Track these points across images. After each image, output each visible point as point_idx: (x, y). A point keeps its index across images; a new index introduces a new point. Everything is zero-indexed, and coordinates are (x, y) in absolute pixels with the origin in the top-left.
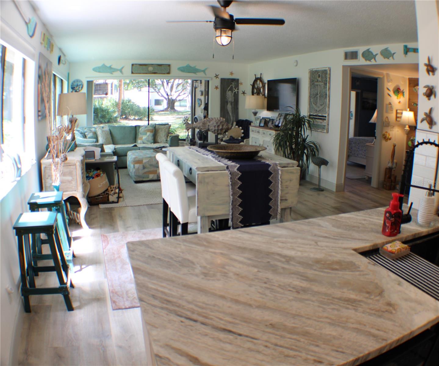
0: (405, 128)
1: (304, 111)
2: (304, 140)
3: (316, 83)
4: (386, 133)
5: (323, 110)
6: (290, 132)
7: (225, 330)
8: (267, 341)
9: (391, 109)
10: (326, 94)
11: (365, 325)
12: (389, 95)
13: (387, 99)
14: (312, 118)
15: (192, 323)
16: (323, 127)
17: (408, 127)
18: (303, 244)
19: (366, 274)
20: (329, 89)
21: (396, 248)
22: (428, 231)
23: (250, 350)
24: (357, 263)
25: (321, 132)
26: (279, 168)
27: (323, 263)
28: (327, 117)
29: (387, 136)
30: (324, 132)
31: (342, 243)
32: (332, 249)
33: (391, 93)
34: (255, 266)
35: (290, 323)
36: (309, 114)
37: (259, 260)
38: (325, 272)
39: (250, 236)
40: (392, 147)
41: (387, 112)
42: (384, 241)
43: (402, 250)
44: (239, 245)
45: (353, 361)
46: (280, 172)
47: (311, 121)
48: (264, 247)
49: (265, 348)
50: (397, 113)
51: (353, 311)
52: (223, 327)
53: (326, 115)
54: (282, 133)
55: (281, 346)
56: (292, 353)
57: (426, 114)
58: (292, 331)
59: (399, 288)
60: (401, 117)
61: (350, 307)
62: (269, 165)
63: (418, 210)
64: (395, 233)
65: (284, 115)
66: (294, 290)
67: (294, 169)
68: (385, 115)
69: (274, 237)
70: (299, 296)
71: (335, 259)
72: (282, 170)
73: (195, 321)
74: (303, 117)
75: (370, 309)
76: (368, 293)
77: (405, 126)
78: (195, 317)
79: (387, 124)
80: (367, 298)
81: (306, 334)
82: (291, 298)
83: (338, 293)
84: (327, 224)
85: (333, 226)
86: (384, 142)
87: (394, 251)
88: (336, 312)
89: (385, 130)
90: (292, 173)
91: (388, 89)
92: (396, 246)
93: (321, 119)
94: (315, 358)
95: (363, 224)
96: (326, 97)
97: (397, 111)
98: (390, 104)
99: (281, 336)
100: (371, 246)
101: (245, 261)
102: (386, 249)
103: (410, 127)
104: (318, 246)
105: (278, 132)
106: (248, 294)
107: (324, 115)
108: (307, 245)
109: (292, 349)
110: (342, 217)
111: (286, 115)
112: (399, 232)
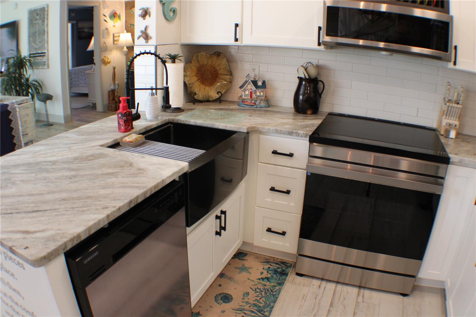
0: (123, 49)
1: (25, 52)
2: (27, 80)
3: (34, 22)
4: (104, 58)
5: (43, 47)
6: (14, 75)
7: (34, 211)
8: (65, 208)
9: (108, 33)
10: (45, 31)
11: (127, 183)
12: (105, 21)
13: (104, 25)
14: (33, 57)
15: (10, 215)
16: (44, 64)
17: (126, 48)
18: (60, 151)
19: (115, 158)
20: (47, 25)
21: (133, 138)
22: (158, 124)
23: (56, 215)
24: (105, 153)
25: (43, 68)
26: (16, 106)
27: (80, 158)
28: (46, 53)
29: (106, 60)
30: (45, 68)
31: (89, 144)
32: (83, 149)
33: (108, 19)
34: (32, 173)
35: (75, 195)
36: (29, 53)
37: (33, 169)
38: (84, 163)
39: (17, 157)
40: (112, 70)
41: (103, 38)
42: (122, 136)
43: (138, 139)
44: (12, 164)
45: (128, 202)
46: (18, 110)
47: (31, 60)
48: (31, 160)
49: (66, 212)
50: (114, 36)
51: (115, 178)
52: (32, 210)
53: (46, 51)
54: (6, 78)
55: (76, 208)
56: (85, 209)
57: (142, 32)
58: (79, 198)
59: (144, 160)
60: (118, 40)
61: (112, 177)
62: (7, 105)
63: (145, 112)
64: (129, 129)
65: (5, 60)
66: (67, 178)
67: (28, 104)
68: (102, 40)
69: (36, 153)
70: (73, 180)
71: (88, 154)
72: (20, 107)
73: (12, 213)
74: (24, 58)
75: (127, 175)
76: (121, 167)
77: (123, 48)
78: (9, 211)
79: (105, 49)
80: (122, 170)
81: (89, 197)
82: (68, 182)
83: (99, 172)
84: (73, 135)
85: (78, 135)
86: (103, 66)
87: (132, 140)
88: (103, 182)
89: (104, 55)
90: (27, 108)
91: (104, 16)
92: (132, 137)
93: (41, 56)
94: (103, 207)
95: (101, 129)
96: (44, 34)
97: (114, 35)
98: (107, 29)
99: (73, 203)
100: (112, 141)
101: (23, 172)
102: (125, 141)
103: (128, 48)
104: (72, 150)
105: (3, 77)
106: (37, 189)
107: (44, 51)
108: (63, 151)
109: (84, 207)
110: (82, 128)
111: (8, 59)
112: (132, 128)
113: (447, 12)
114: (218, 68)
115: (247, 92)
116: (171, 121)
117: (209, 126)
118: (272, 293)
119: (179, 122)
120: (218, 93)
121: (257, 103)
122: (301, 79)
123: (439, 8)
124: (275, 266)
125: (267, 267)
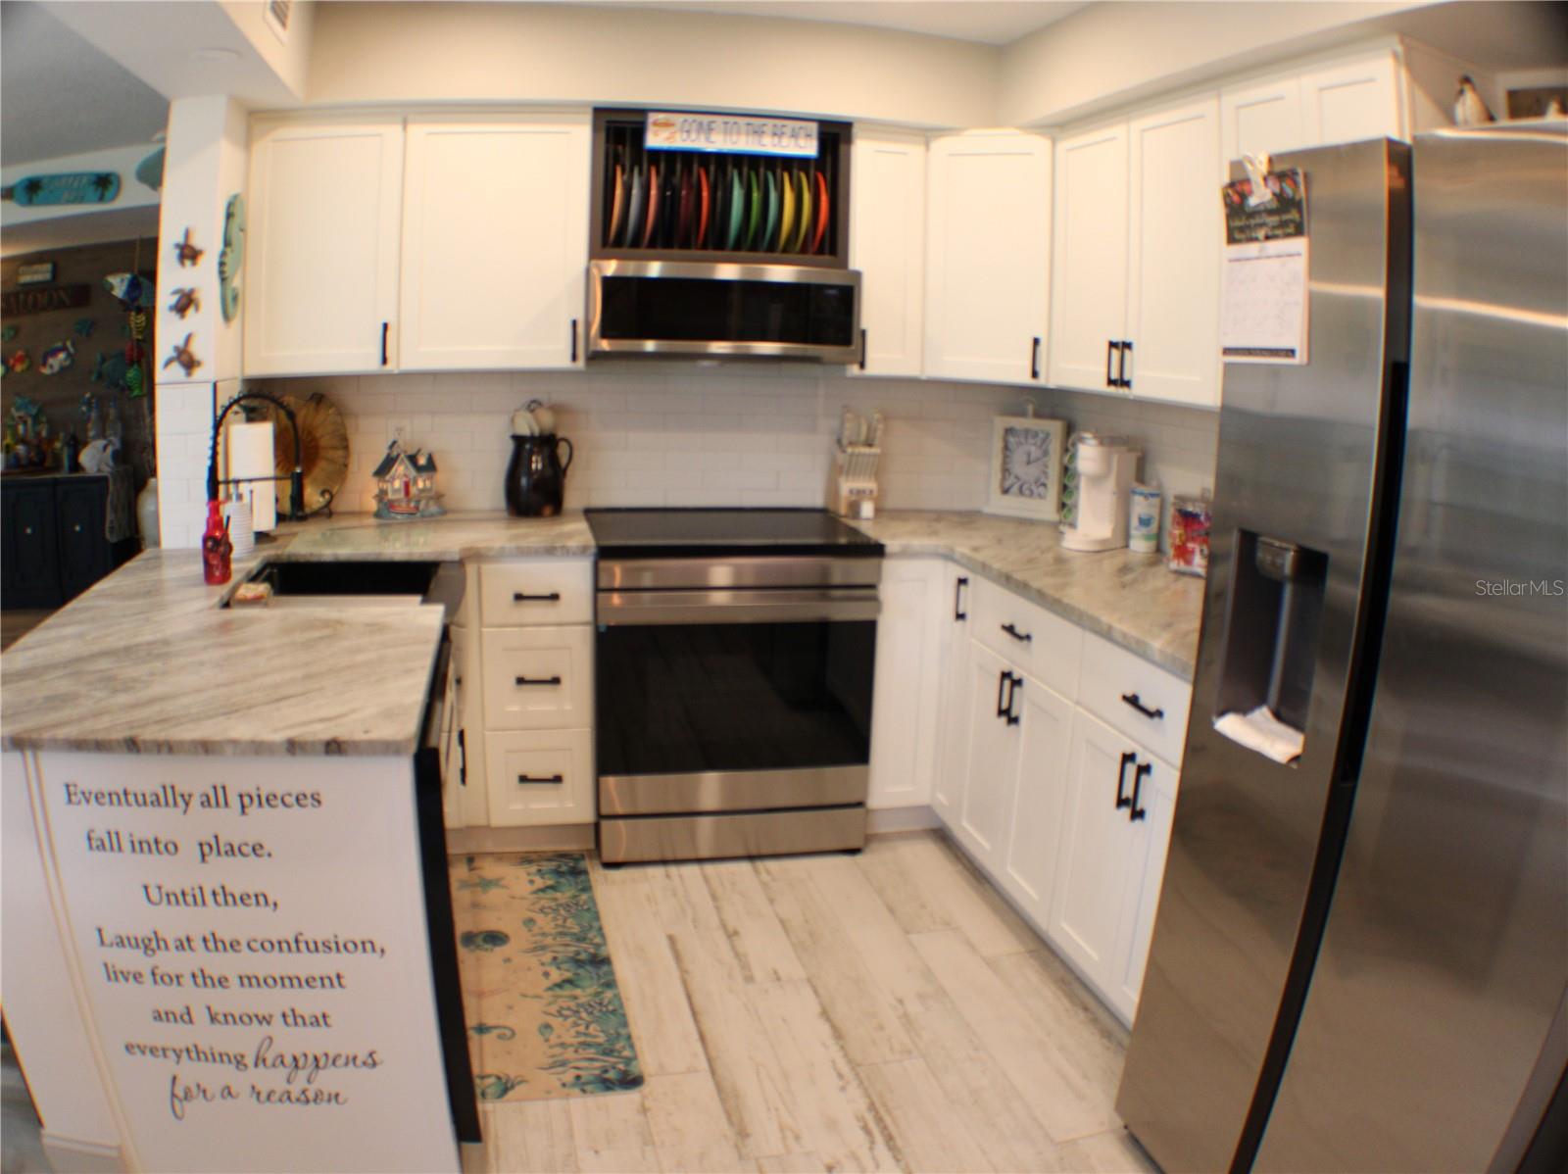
57: (177, 349)
87: (261, 594)
92: (254, 589)
102: (243, 599)
113: (843, 263)
114: (318, 435)
115: (397, 484)
116: (272, 560)
117: (371, 558)
118: (580, 908)
119: (293, 559)
120: (323, 493)
121: (422, 505)
122: (519, 440)
123: (827, 258)
124: (553, 865)
125: (534, 868)
